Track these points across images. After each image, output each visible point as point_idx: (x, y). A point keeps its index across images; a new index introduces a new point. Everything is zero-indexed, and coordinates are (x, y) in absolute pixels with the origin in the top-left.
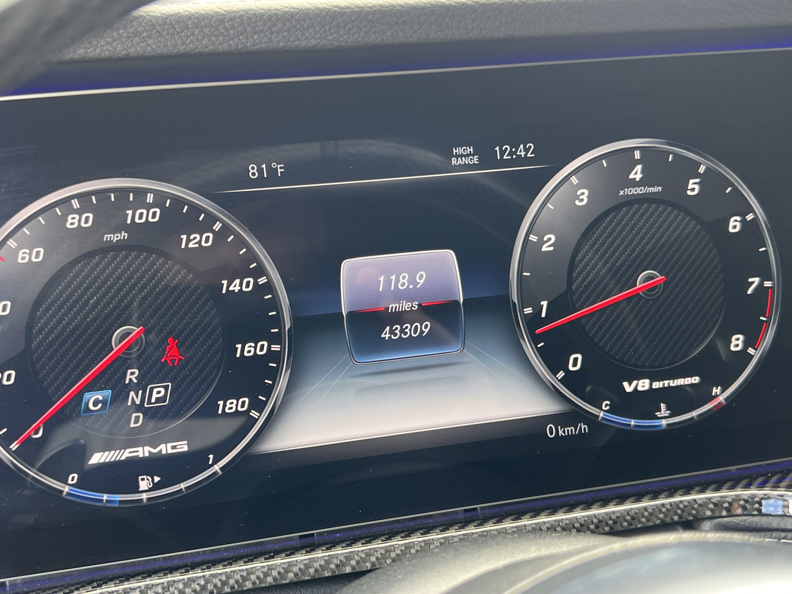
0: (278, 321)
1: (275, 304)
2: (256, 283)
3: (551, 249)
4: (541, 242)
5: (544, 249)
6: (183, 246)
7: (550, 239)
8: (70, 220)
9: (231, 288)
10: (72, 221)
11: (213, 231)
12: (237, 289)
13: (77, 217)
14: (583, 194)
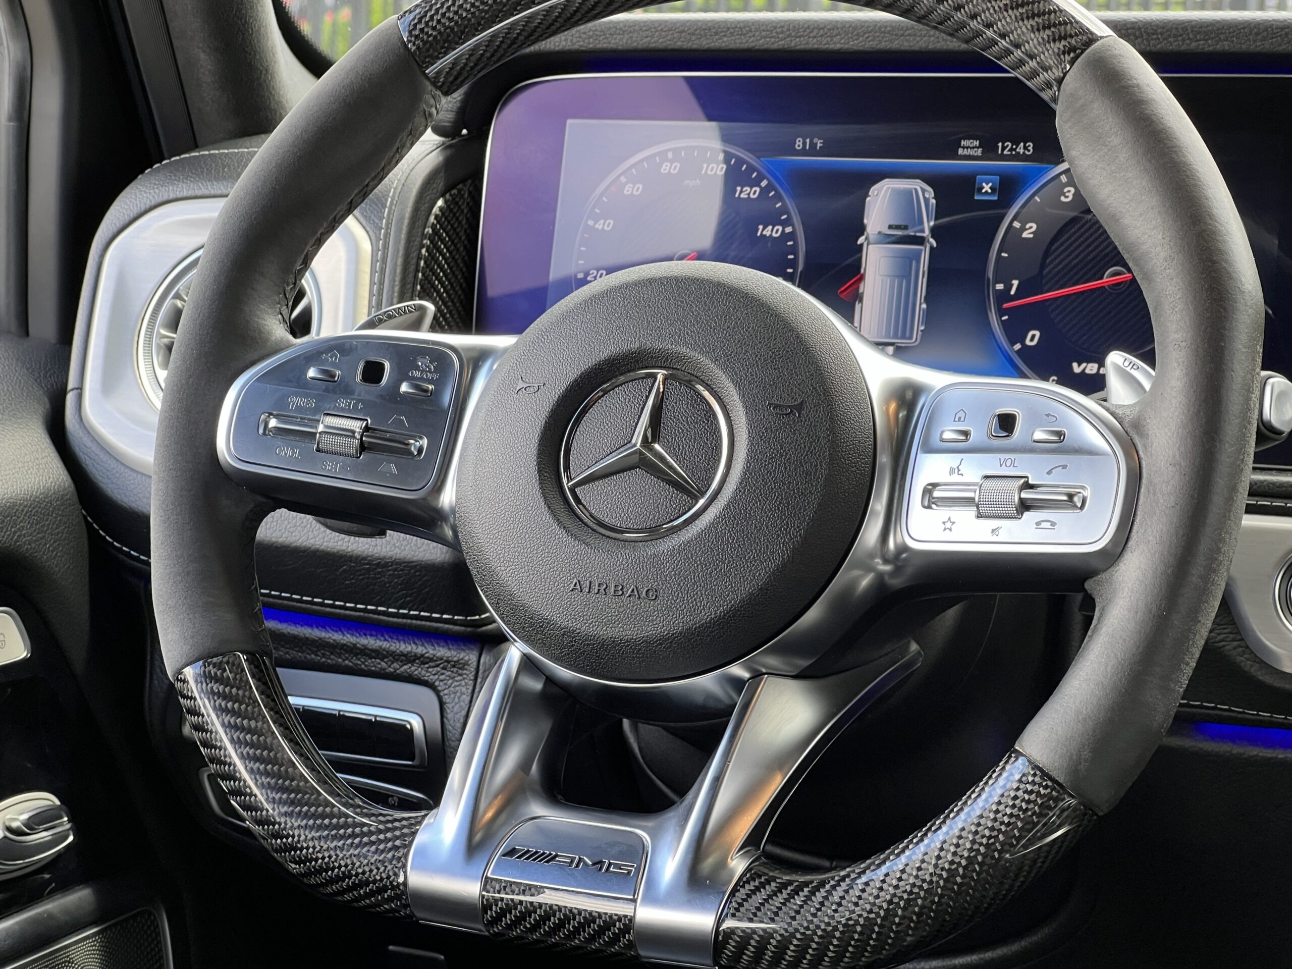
0: (793, 264)
1: (794, 250)
2: (783, 231)
3: (1031, 236)
4: (1023, 229)
5: (1025, 235)
6: (737, 195)
7: (1031, 227)
8: (664, 167)
9: (764, 233)
10: (665, 168)
11: (760, 187)
12: (768, 234)
13: (669, 164)
14: (1069, 191)
